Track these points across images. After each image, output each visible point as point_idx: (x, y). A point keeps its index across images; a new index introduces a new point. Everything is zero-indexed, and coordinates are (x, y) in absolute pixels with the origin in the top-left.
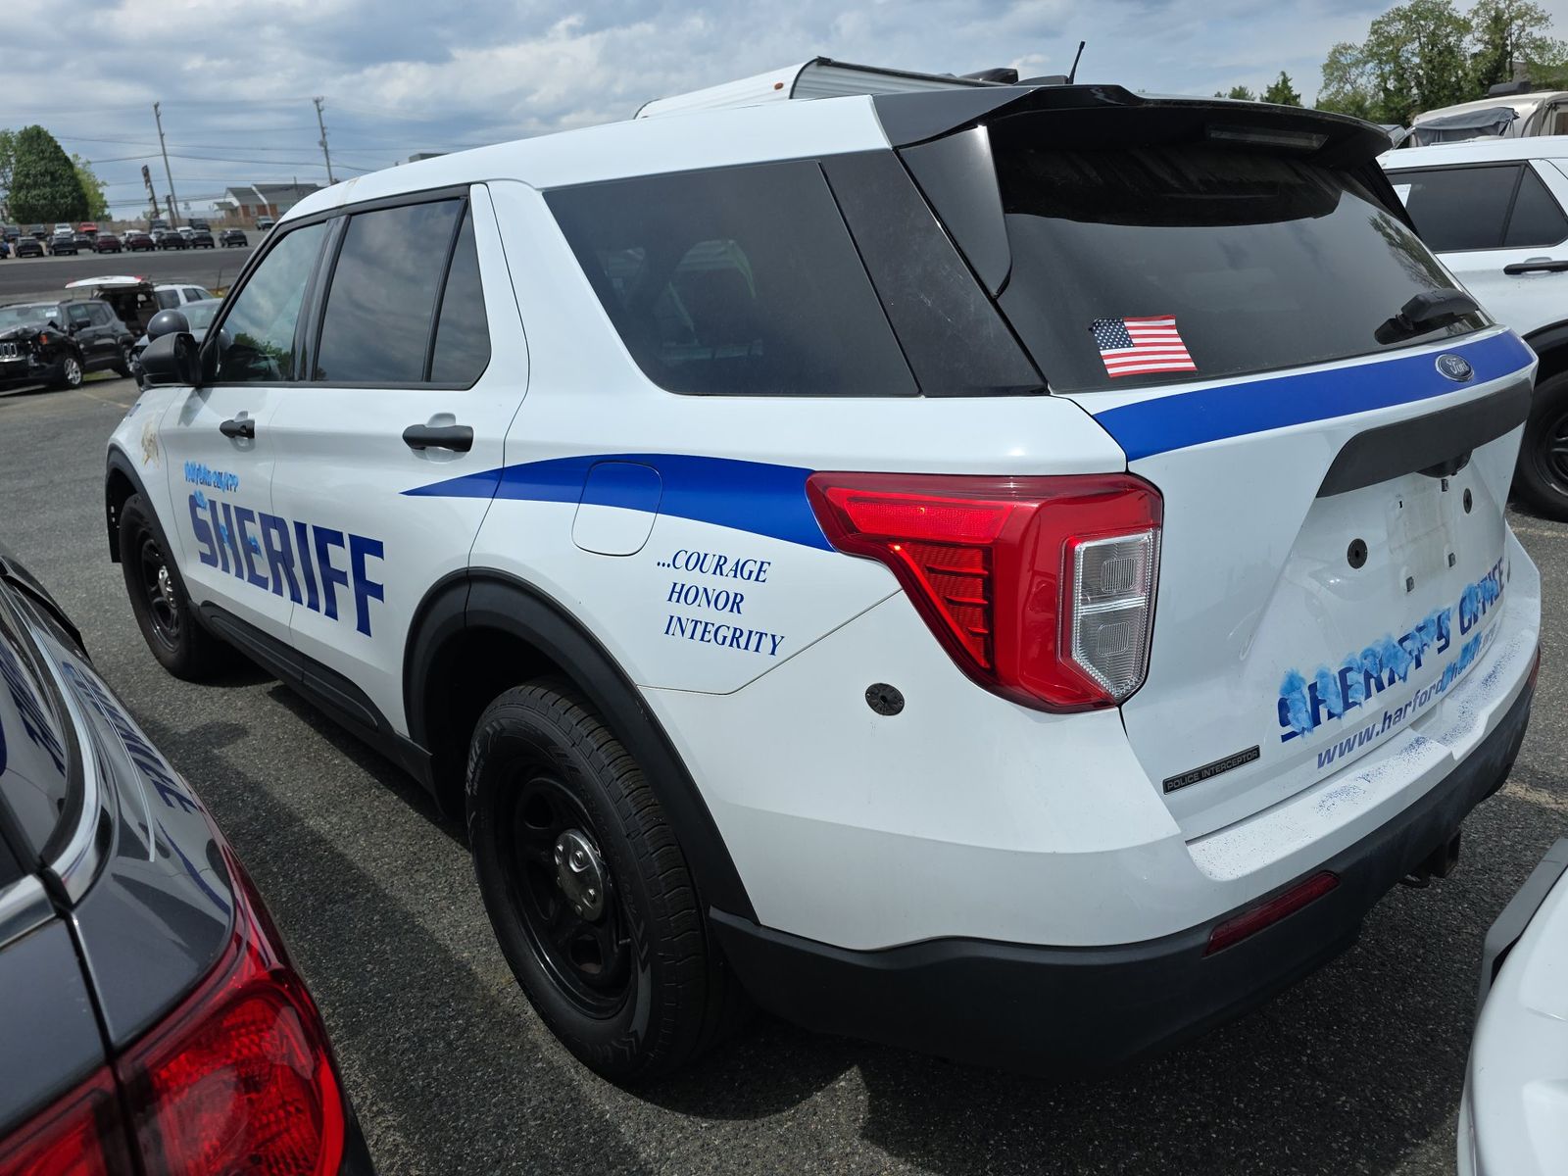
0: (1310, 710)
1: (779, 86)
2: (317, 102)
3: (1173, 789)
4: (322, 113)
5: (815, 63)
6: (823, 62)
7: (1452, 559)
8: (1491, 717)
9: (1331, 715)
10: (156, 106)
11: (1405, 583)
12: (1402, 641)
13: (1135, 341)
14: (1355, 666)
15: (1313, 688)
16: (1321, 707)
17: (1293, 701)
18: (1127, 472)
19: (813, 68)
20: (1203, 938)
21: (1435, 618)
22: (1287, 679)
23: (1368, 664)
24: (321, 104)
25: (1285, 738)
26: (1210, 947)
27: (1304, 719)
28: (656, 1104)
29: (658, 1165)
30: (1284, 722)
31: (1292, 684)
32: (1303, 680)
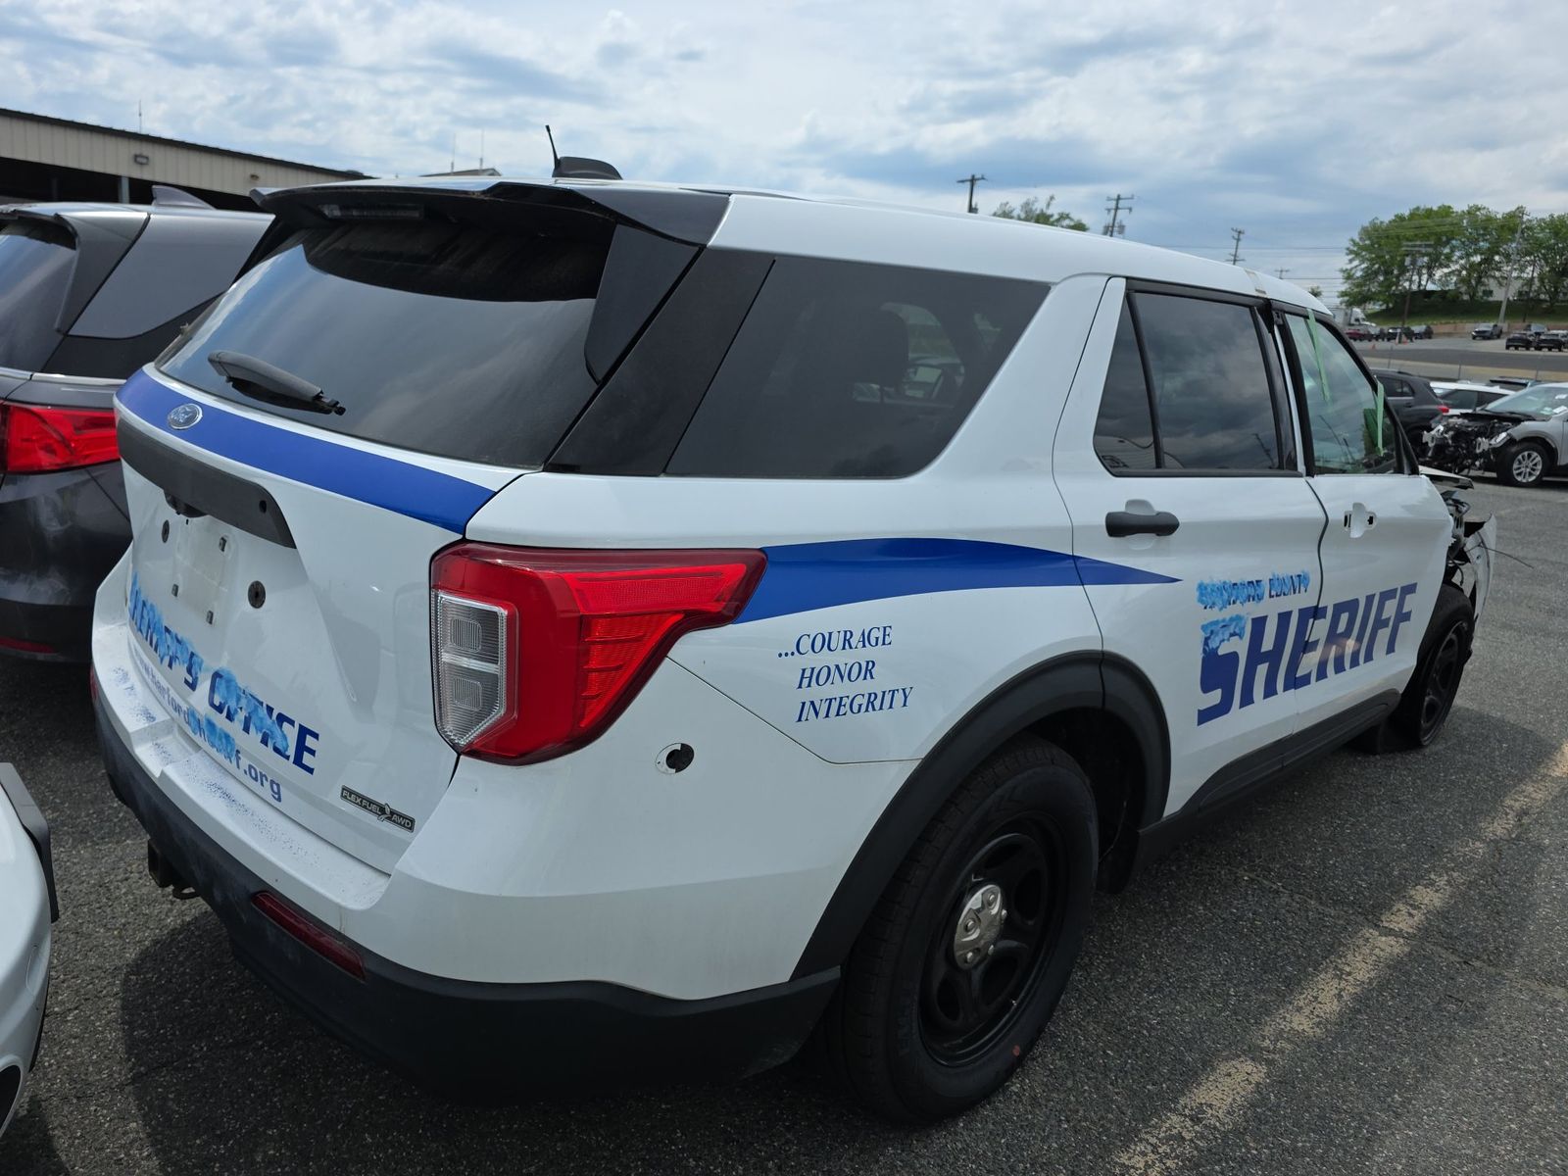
7: (209, 615)
11: (174, 586)
21: (190, 650)
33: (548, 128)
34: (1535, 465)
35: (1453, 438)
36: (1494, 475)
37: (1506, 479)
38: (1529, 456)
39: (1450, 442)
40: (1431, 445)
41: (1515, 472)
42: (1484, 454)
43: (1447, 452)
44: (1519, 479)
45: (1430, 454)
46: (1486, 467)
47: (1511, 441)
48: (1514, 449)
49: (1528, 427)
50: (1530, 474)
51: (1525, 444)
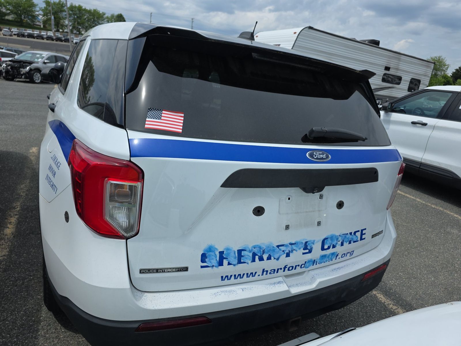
0: (218, 260)
1: (295, 33)
2: (192, 19)
3: (143, 273)
4: (193, 23)
5: (308, 28)
6: (311, 28)
7: (319, 223)
8: (320, 283)
9: (229, 264)
10: (151, 14)
11: (285, 226)
12: (278, 246)
13: (162, 118)
14: (248, 249)
15: (221, 253)
16: (224, 260)
17: (210, 255)
18: (130, 161)
19: (307, 29)
20: (136, 326)
21: (304, 242)
22: (208, 247)
23: (255, 250)
24: (193, 20)
25: (202, 267)
26: (138, 329)
27: (215, 262)
28: (57, 319)
29: (41, 337)
30: (203, 261)
31: (210, 249)
32: (217, 249)
33: (257, 22)
34: (39, 77)
35: (11, 68)
36: (28, 80)
37: (32, 81)
38: (37, 74)
39: (10, 70)
40: (4, 71)
41: (35, 79)
42: (24, 74)
43: (10, 73)
44: (36, 81)
45: (4, 74)
46: (25, 78)
47: (31, 70)
48: (32, 72)
49: (34, 66)
50: (39, 80)
51: (35, 71)
